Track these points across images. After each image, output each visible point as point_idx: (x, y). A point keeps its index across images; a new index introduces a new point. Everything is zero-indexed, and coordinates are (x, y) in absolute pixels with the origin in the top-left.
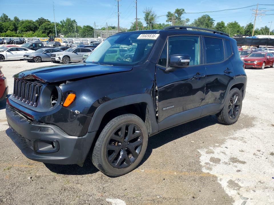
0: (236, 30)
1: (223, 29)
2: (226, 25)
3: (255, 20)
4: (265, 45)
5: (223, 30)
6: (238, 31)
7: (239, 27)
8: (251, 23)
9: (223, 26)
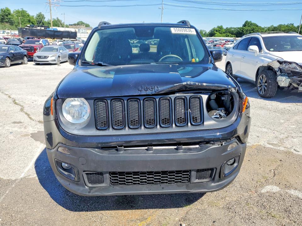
0: (26, 19)
1: (9, 16)
2: (12, 12)
3: (50, 10)
4: (68, 38)
5: (10, 18)
6: (29, 21)
7: (28, 16)
8: (41, 13)
9: (9, 14)
